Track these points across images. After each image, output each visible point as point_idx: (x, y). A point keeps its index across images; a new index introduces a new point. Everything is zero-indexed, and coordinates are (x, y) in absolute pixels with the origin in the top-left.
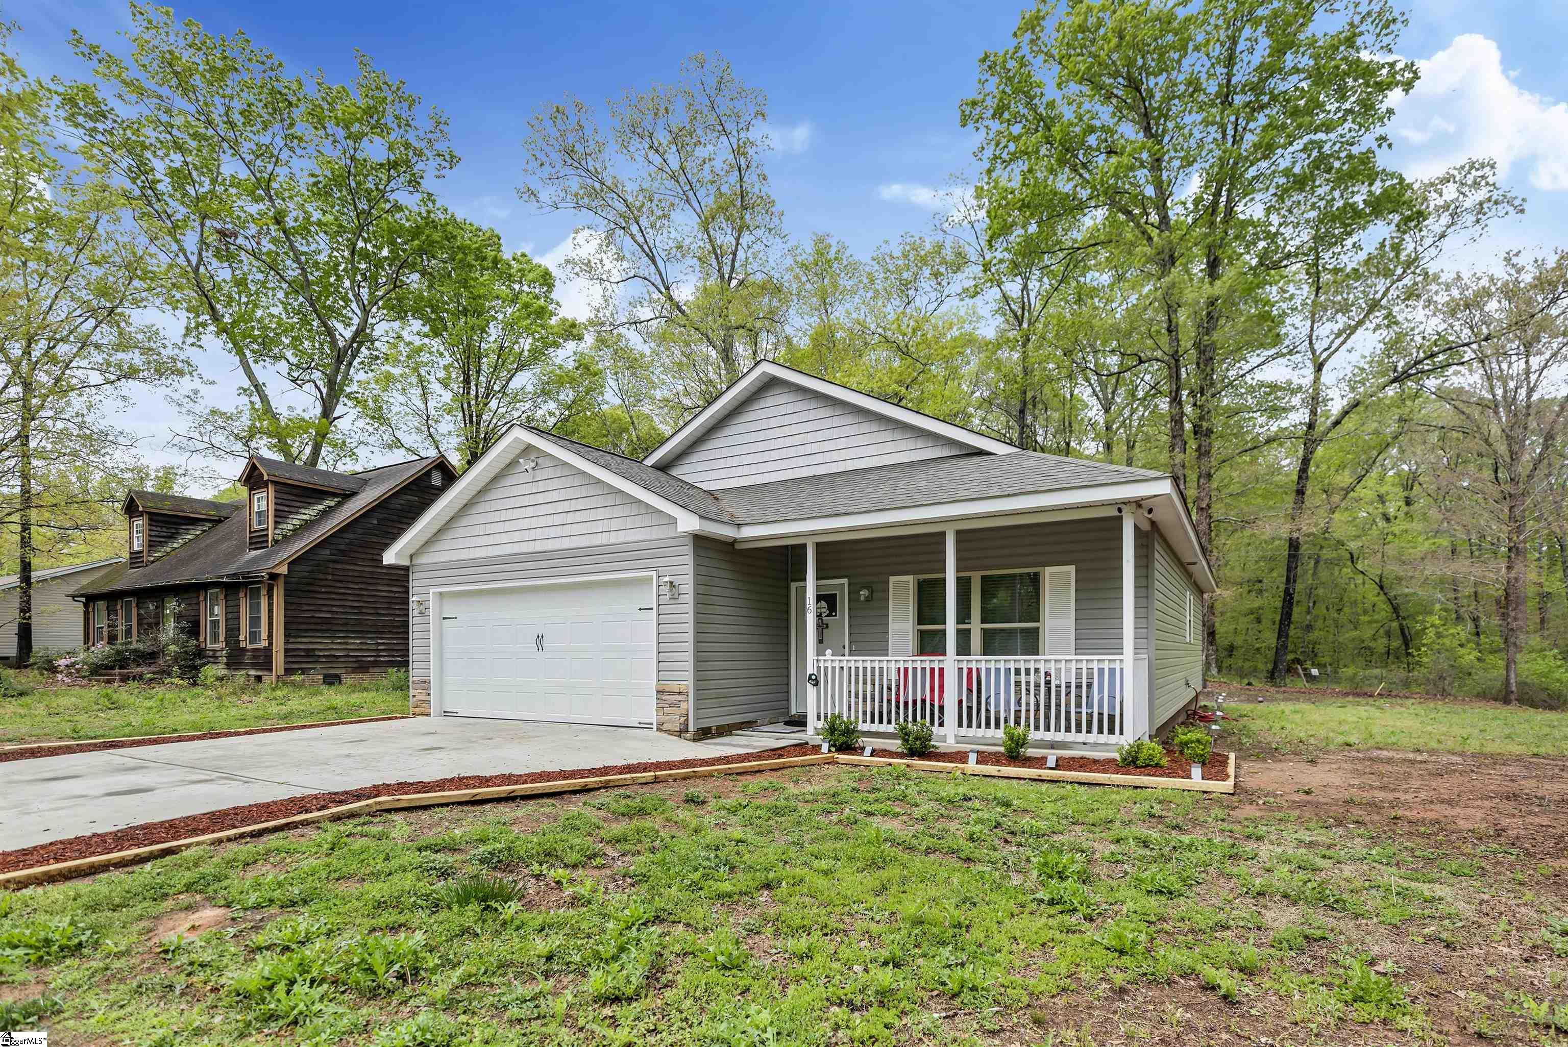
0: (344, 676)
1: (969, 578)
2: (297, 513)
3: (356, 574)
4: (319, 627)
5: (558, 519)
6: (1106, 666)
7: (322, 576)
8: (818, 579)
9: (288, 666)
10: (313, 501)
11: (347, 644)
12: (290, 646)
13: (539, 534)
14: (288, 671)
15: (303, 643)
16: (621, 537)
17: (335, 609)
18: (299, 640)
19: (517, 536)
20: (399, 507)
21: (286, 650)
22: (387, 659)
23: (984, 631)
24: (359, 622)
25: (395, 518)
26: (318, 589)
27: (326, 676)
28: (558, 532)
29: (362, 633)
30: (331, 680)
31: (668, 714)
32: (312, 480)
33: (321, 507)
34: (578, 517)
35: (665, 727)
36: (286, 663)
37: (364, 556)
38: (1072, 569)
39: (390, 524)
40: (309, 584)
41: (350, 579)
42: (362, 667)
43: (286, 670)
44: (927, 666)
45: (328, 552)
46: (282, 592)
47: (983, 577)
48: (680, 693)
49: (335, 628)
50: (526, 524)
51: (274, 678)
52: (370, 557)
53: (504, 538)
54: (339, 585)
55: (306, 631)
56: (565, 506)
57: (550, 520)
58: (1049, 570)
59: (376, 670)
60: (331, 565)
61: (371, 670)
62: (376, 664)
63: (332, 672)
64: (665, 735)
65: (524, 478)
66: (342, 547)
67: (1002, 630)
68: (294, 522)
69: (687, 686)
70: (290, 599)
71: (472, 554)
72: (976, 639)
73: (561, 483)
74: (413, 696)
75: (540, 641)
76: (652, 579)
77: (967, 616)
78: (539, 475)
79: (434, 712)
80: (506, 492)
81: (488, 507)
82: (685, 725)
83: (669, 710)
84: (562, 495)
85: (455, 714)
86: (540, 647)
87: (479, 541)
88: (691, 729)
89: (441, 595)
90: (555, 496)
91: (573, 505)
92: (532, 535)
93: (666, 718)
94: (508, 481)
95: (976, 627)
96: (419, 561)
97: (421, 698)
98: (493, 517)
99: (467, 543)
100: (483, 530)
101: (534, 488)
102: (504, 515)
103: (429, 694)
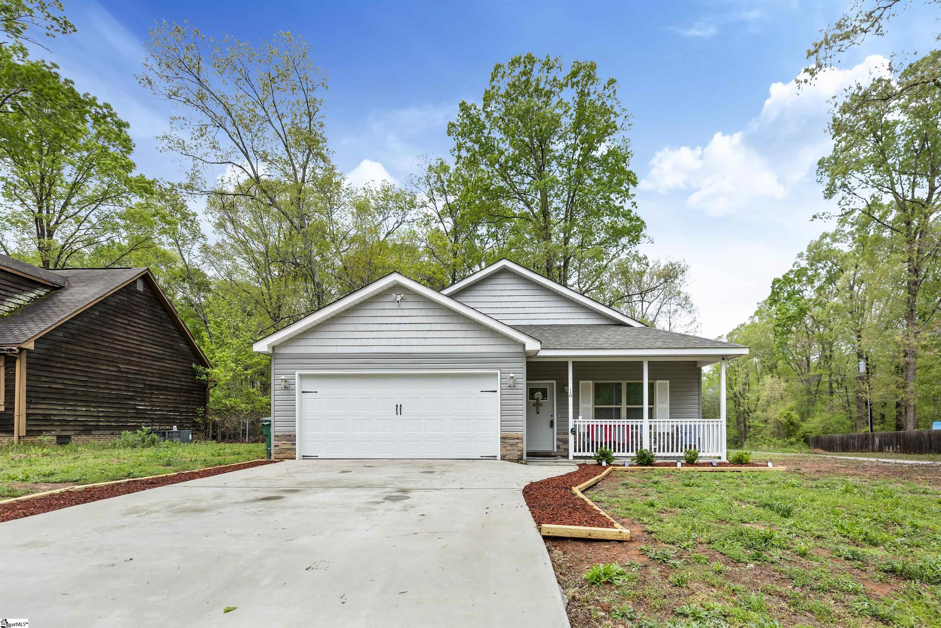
0: (73, 437)
1: (621, 384)
2: (13, 297)
3: (82, 354)
4: (53, 396)
5: (420, 334)
6: (693, 424)
7: (56, 354)
8: (527, 380)
9: (29, 428)
10: (26, 289)
11: (75, 410)
12: (31, 411)
13: (404, 342)
14: (29, 433)
15: (42, 409)
16: (472, 349)
17: (66, 382)
18: (38, 406)
19: (384, 342)
20: (113, 304)
21: (28, 415)
22: (105, 424)
23: (628, 409)
24: (85, 394)
25: (111, 312)
26: (54, 364)
27: (59, 437)
28: (422, 342)
29: (87, 402)
30: (63, 441)
31: (509, 450)
32: (22, 270)
33: (33, 295)
34: (437, 334)
35: (507, 457)
36: (27, 425)
37: (88, 340)
38: (668, 382)
39: (106, 316)
40: (45, 360)
41: (80, 358)
42: (87, 430)
43: (27, 431)
44: (604, 424)
45: (61, 334)
46: (24, 365)
47: (627, 384)
48: (517, 439)
49: (67, 397)
50: (392, 334)
51: (15, 438)
52: (93, 341)
53: (372, 342)
54: (69, 362)
55: (44, 398)
56: (428, 327)
57: (414, 334)
58: (658, 382)
59: (97, 432)
60: (64, 345)
61: (93, 432)
62: (97, 428)
63: (64, 433)
64: (508, 462)
65: (395, 305)
66: (73, 331)
67: (634, 409)
68: (10, 305)
69: (522, 435)
70: (32, 372)
71: (339, 350)
72: (624, 412)
73: (423, 312)
74: (276, 446)
75: (399, 409)
76: (496, 374)
77: (619, 402)
78: (404, 305)
79: (297, 456)
80: (373, 313)
81: (355, 320)
82: (522, 455)
83: (510, 448)
84: (425, 320)
85: (316, 458)
86: (399, 412)
87: (346, 342)
88: (525, 457)
89: (301, 376)
90: (419, 320)
91: (434, 327)
92: (397, 342)
93: (507, 453)
94: (374, 306)
95: (624, 407)
96: (282, 351)
97: (286, 447)
98: (361, 328)
99: (334, 342)
100: (350, 335)
101: (400, 313)
102: (371, 328)
103: (295, 444)
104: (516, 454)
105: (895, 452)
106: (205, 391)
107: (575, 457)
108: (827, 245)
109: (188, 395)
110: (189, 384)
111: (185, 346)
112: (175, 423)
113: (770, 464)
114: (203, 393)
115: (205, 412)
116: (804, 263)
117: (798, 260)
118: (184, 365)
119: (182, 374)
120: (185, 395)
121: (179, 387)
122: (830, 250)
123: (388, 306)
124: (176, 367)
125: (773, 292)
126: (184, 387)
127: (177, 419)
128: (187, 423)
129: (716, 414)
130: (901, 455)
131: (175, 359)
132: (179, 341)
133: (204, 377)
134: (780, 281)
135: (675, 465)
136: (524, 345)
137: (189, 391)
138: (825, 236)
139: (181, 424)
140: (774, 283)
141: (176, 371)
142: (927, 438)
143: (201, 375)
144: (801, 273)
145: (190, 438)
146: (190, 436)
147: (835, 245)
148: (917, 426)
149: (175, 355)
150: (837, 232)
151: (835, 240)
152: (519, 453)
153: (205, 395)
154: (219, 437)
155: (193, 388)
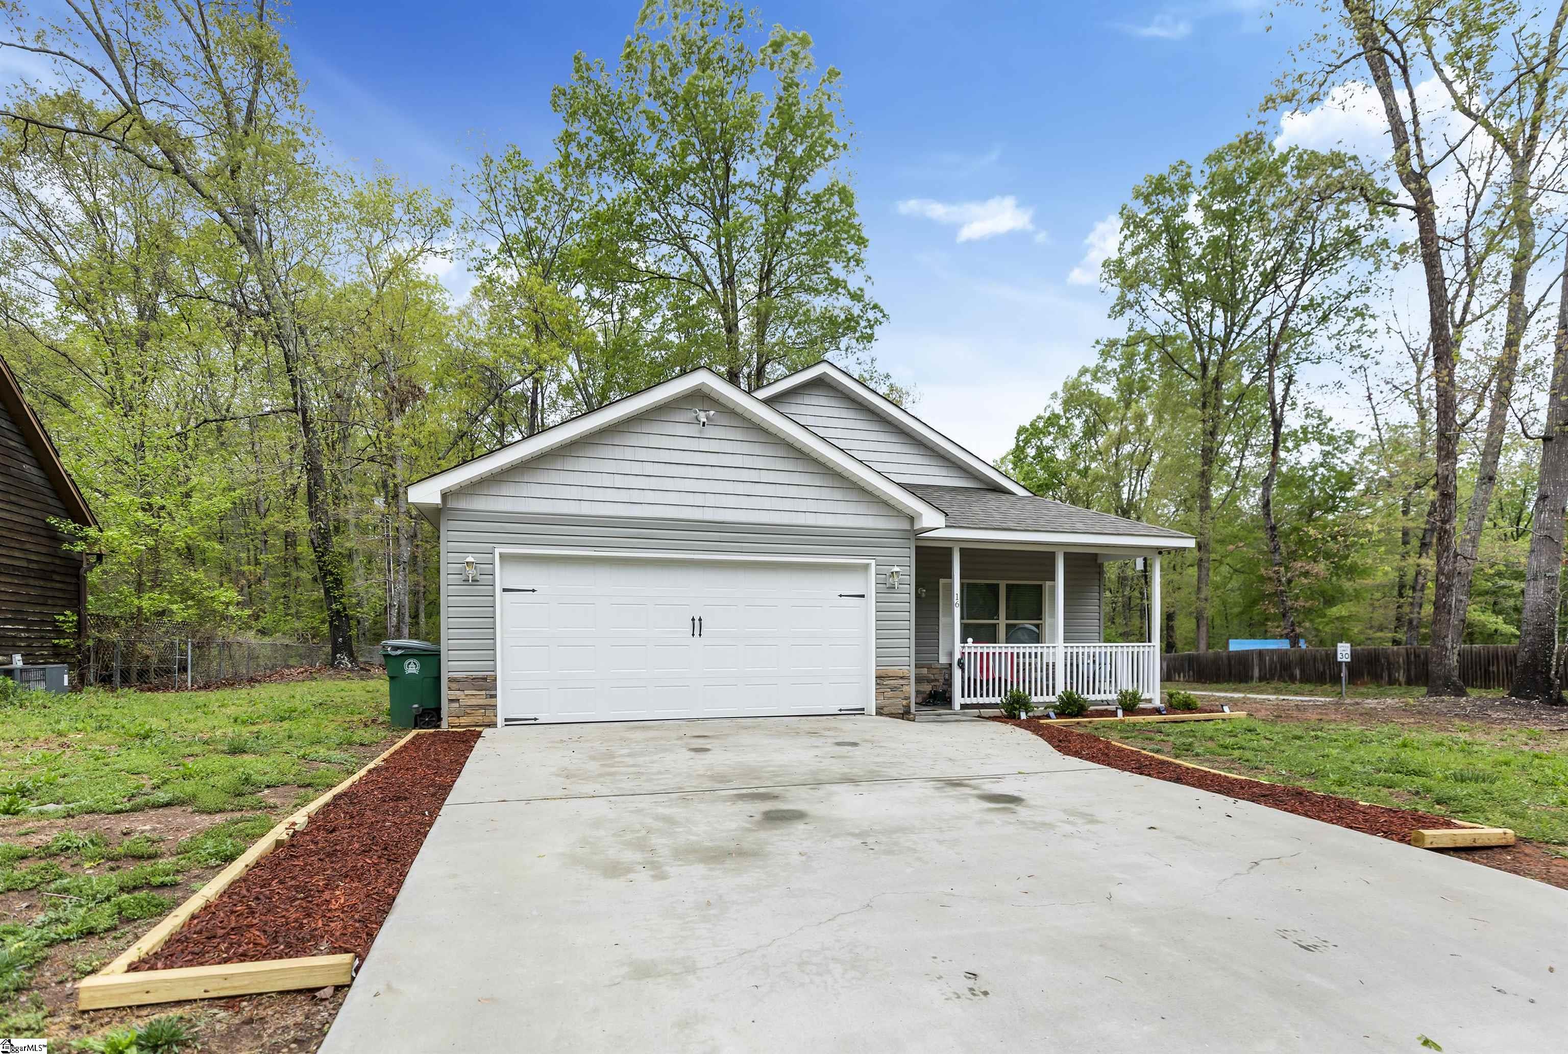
1: (997, 585)
5: (741, 488)
13: (711, 500)
16: (830, 521)
19: (672, 498)
23: (1010, 627)
28: (744, 502)
31: (889, 698)
34: (770, 490)
35: (886, 710)
47: (1007, 585)
48: (902, 678)
53: (649, 497)
56: (753, 476)
57: (729, 487)
58: (1048, 584)
64: (888, 719)
65: (693, 430)
69: (909, 670)
71: (586, 509)
72: (1002, 632)
73: (746, 448)
74: (451, 701)
75: (697, 625)
76: (866, 567)
77: (995, 614)
78: (710, 432)
79: (500, 721)
80: (655, 441)
81: (618, 453)
82: (908, 707)
83: (890, 694)
84: (748, 462)
85: (533, 722)
86: (697, 632)
87: (600, 494)
88: (913, 710)
89: (502, 556)
90: (738, 461)
91: (765, 476)
92: (699, 500)
93: (887, 702)
94: (657, 428)
95: (1002, 622)
96: (463, 504)
97: (474, 702)
98: (627, 467)
99: (574, 493)
100: (607, 481)
101: (704, 445)
102: (650, 469)
103: (495, 696)
104: (898, 705)
105: (1188, 681)
106: (78, 576)
107: (964, 707)
108: (1087, 384)
109: (42, 583)
110: (43, 559)
111: (34, 471)
112: (16, 649)
113: (1226, 708)
114: (74, 581)
115: (81, 626)
116: (1059, 410)
117: (1051, 402)
118: (34, 513)
119: (30, 534)
120: (37, 583)
121: (25, 564)
122: (1091, 393)
123: (681, 430)
124: (16, 518)
125: (1018, 446)
126: (35, 566)
127: (21, 639)
128: (42, 648)
129: (1144, 636)
130: (1195, 685)
131: (13, 498)
132: (22, 458)
133: (80, 547)
134: (1027, 430)
135: (1114, 714)
136: (912, 519)
137: (45, 575)
138: (1084, 371)
139: (29, 651)
140: (1019, 433)
141: (18, 527)
142: (1226, 661)
143: (73, 538)
144: (1053, 420)
145: (66, 683)
146: (66, 677)
147: (1096, 387)
148: (1209, 646)
149: (12, 490)
150: (1098, 368)
151: (1096, 379)
152: (904, 702)
153: (78, 585)
154: (117, 679)
155: (52, 568)
